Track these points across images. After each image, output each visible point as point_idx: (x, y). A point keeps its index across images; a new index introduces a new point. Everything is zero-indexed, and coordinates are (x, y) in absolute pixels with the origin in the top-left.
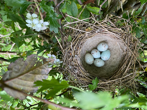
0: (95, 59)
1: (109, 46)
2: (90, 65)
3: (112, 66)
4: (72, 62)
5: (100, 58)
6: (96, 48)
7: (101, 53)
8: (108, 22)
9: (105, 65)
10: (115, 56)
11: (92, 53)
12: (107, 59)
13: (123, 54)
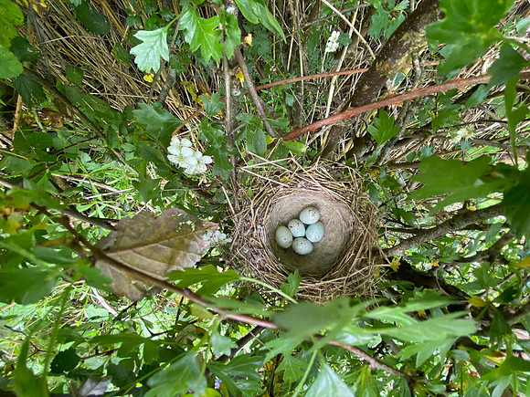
0: (294, 238)
1: (321, 216)
2: (285, 250)
3: (328, 254)
4: (252, 239)
5: (305, 237)
6: (297, 217)
7: (307, 226)
8: (319, 170)
9: (313, 251)
10: (333, 235)
11: (289, 225)
12: (318, 240)
13: (348, 230)
